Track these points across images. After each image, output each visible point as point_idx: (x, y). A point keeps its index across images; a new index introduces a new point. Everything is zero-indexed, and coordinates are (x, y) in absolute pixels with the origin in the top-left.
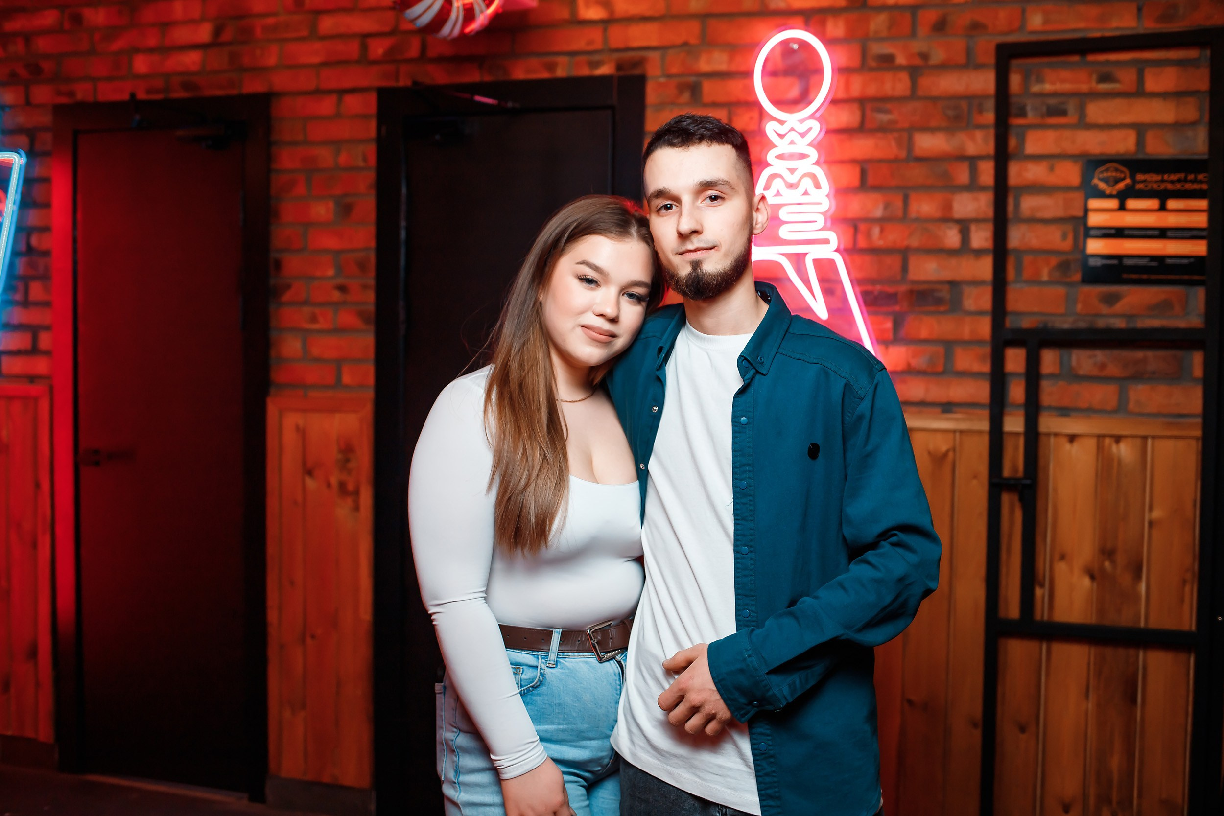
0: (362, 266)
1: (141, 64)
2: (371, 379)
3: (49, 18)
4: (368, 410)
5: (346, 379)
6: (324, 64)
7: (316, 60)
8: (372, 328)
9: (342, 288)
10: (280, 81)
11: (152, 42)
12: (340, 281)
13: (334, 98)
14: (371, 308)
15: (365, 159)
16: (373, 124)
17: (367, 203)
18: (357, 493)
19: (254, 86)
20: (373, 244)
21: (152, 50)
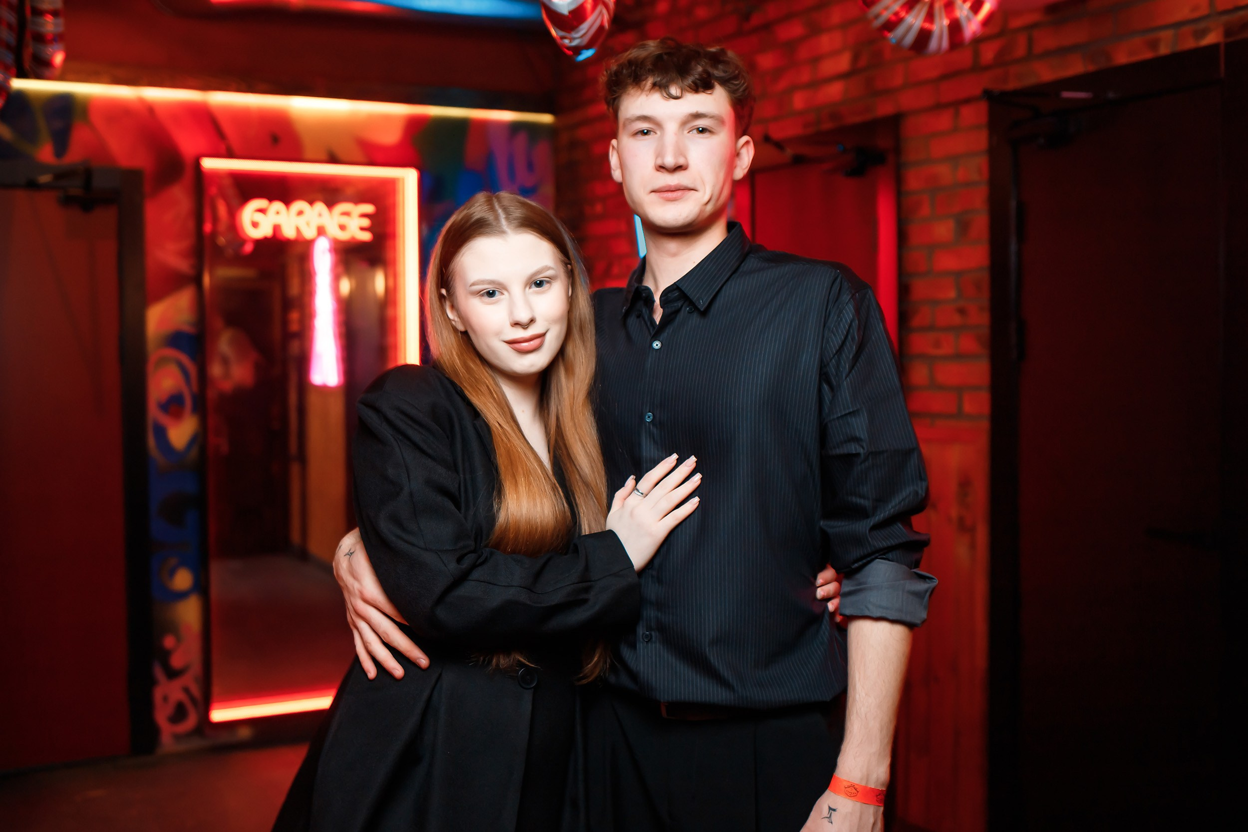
0: (976, 287)
1: (798, 101)
2: (987, 410)
4: (983, 441)
5: (967, 407)
8: (987, 353)
9: (962, 311)
11: (805, 77)
12: (960, 303)
13: (952, 111)
14: (986, 330)
15: (979, 173)
16: (985, 134)
17: (981, 220)
18: (973, 530)
20: (987, 263)
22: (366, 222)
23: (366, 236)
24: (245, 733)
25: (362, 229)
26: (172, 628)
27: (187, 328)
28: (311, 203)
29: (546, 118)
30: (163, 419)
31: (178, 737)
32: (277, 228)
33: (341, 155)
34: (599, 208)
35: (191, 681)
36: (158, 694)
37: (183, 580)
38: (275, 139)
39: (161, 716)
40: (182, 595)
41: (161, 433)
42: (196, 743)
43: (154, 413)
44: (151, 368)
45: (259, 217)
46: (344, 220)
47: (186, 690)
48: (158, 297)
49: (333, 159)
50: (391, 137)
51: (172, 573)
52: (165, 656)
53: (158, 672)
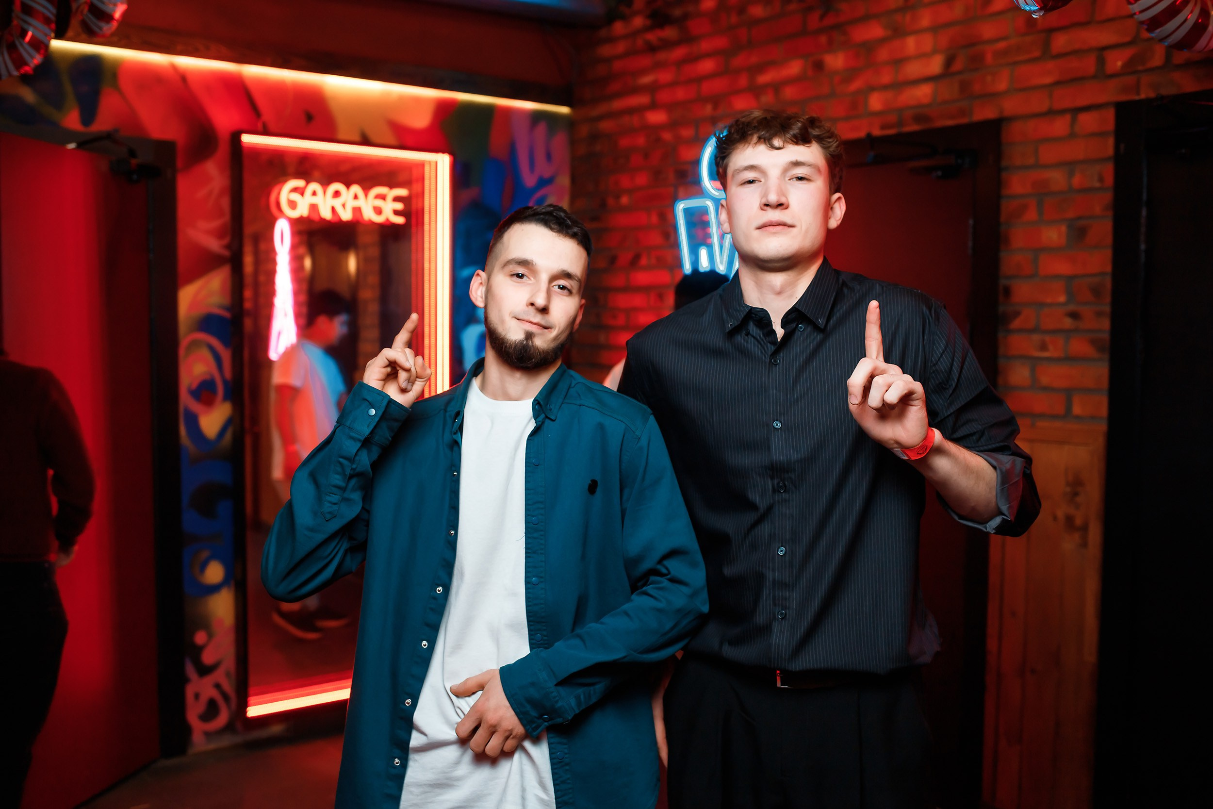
0: (1096, 291)
1: (876, 102)
2: (1104, 411)
3: (795, 68)
4: (1099, 443)
5: (1077, 410)
6: (1057, 83)
7: (1048, 80)
8: (1106, 356)
9: (1074, 315)
10: (1010, 106)
11: (886, 78)
12: (1072, 307)
13: (1068, 117)
14: (1106, 336)
15: (1101, 179)
16: (1111, 141)
17: (1103, 225)
18: (1085, 528)
19: (984, 113)
20: (1109, 269)
21: (885, 87)
22: (399, 206)
23: (400, 220)
24: (276, 729)
25: (396, 213)
26: (204, 623)
27: (217, 311)
28: (348, 186)
29: (564, 110)
30: (195, 406)
31: (208, 735)
32: (314, 207)
33: (374, 138)
34: (624, 200)
35: (224, 677)
36: (190, 691)
37: (214, 573)
38: (309, 117)
39: (193, 716)
40: (215, 589)
41: (193, 421)
42: (227, 741)
43: (186, 400)
44: (182, 352)
45: (295, 197)
46: (379, 203)
47: (218, 686)
48: (190, 280)
49: (365, 141)
50: (421, 121)
51: (204, 566)
52: (197, 651)
53: (190, 670)
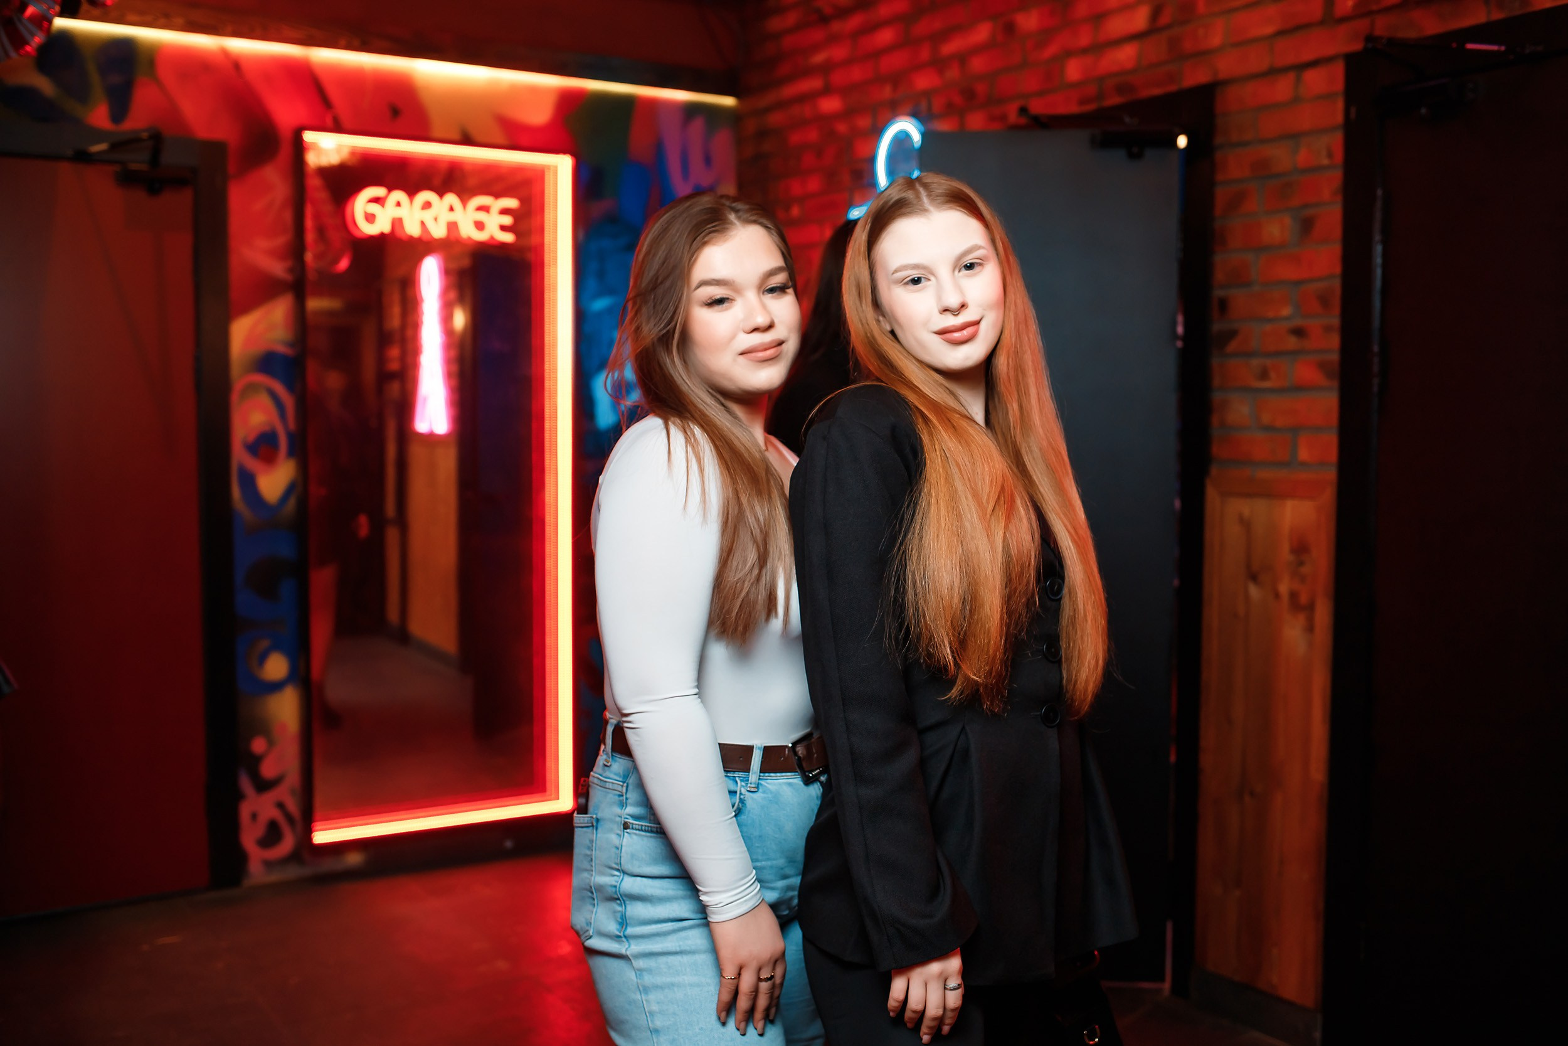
0: (1324, 300)
2: (1333, 455)
3: (982, 33)
4: (1328, 496)
5: (1303, 454)
6: (1280, 33)
7: (1269, 30)
8: (1335, 384)
9: (1299, 332)
10: (1226, 66)
11: (1084, 40)
12: (1298, 322)
13: (1292, 75)
14: (1335, 357)
15: (1330, 155)
16: (1340, 105)
17: (1331, 213)
18: (1310, 608)
19: (1195, 76)
20: (1338, 270)
21: (1085, 51)
22: (507, 220)
23: (508, 238)
24: (354, 859)
25: (503, 228)
26: (263, 728)
27: (281, 349)
28: (441, 195)
29: (728, 101)
30: (251, 463)
31: (269, 864)
32: (397, 223)
33: (477, 136)
34: (795, 211)
35: (287, 793)
36: (245, 811)
37: (276, 667)
38: (395, 112)
39: (249, 838)
40: (276, 687)
41: (249, 481)
42: (293, 872)
43: (239, 456)
44: (235, 398)
45: (374, 208)
46: (481, 216)
47: (281, 806)
48: (245, 309)
49: (467, 140)
50: (540, 115)
51: (263, 658)
52: (253, 763)
53: (245, 784)
